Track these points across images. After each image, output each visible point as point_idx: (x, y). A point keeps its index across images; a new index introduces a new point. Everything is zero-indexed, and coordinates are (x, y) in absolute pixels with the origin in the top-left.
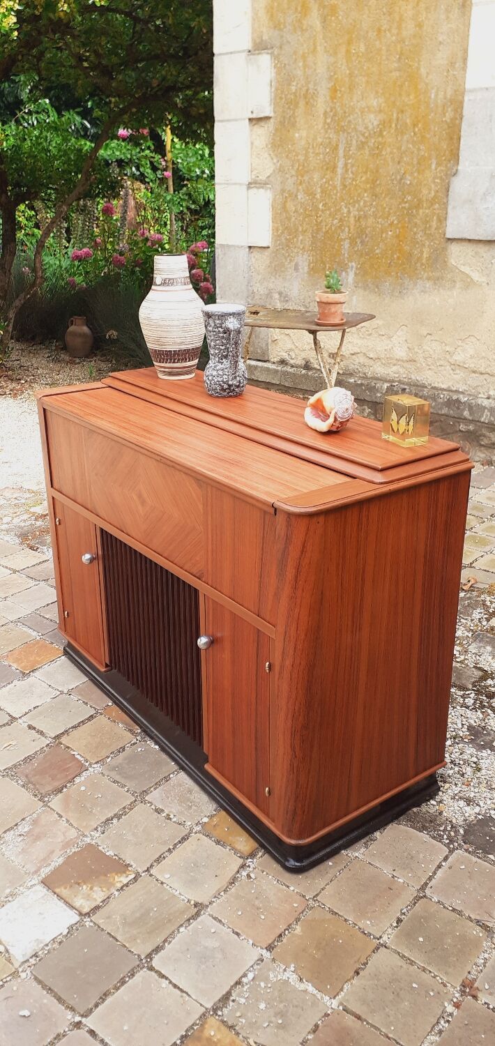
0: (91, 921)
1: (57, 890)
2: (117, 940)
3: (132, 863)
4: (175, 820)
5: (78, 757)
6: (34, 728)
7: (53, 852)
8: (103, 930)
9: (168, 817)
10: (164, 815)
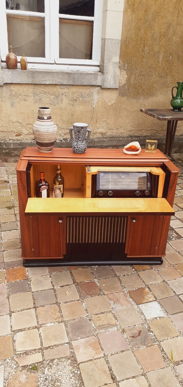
0: (158, 300)
1: (144, 302)
2: (168, 297)
3: (142, 287)
4: (130, 274)
5: (87, 281)
6: (64, 286)
7: (126, 299)
8: (162, 299)
9: (127, 275)
10: (126, 275)
